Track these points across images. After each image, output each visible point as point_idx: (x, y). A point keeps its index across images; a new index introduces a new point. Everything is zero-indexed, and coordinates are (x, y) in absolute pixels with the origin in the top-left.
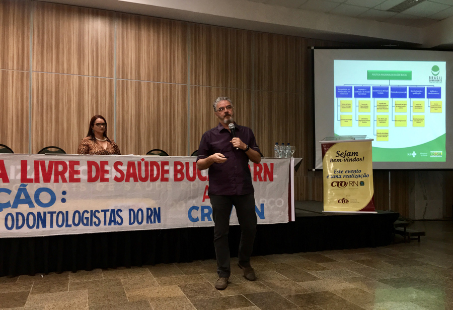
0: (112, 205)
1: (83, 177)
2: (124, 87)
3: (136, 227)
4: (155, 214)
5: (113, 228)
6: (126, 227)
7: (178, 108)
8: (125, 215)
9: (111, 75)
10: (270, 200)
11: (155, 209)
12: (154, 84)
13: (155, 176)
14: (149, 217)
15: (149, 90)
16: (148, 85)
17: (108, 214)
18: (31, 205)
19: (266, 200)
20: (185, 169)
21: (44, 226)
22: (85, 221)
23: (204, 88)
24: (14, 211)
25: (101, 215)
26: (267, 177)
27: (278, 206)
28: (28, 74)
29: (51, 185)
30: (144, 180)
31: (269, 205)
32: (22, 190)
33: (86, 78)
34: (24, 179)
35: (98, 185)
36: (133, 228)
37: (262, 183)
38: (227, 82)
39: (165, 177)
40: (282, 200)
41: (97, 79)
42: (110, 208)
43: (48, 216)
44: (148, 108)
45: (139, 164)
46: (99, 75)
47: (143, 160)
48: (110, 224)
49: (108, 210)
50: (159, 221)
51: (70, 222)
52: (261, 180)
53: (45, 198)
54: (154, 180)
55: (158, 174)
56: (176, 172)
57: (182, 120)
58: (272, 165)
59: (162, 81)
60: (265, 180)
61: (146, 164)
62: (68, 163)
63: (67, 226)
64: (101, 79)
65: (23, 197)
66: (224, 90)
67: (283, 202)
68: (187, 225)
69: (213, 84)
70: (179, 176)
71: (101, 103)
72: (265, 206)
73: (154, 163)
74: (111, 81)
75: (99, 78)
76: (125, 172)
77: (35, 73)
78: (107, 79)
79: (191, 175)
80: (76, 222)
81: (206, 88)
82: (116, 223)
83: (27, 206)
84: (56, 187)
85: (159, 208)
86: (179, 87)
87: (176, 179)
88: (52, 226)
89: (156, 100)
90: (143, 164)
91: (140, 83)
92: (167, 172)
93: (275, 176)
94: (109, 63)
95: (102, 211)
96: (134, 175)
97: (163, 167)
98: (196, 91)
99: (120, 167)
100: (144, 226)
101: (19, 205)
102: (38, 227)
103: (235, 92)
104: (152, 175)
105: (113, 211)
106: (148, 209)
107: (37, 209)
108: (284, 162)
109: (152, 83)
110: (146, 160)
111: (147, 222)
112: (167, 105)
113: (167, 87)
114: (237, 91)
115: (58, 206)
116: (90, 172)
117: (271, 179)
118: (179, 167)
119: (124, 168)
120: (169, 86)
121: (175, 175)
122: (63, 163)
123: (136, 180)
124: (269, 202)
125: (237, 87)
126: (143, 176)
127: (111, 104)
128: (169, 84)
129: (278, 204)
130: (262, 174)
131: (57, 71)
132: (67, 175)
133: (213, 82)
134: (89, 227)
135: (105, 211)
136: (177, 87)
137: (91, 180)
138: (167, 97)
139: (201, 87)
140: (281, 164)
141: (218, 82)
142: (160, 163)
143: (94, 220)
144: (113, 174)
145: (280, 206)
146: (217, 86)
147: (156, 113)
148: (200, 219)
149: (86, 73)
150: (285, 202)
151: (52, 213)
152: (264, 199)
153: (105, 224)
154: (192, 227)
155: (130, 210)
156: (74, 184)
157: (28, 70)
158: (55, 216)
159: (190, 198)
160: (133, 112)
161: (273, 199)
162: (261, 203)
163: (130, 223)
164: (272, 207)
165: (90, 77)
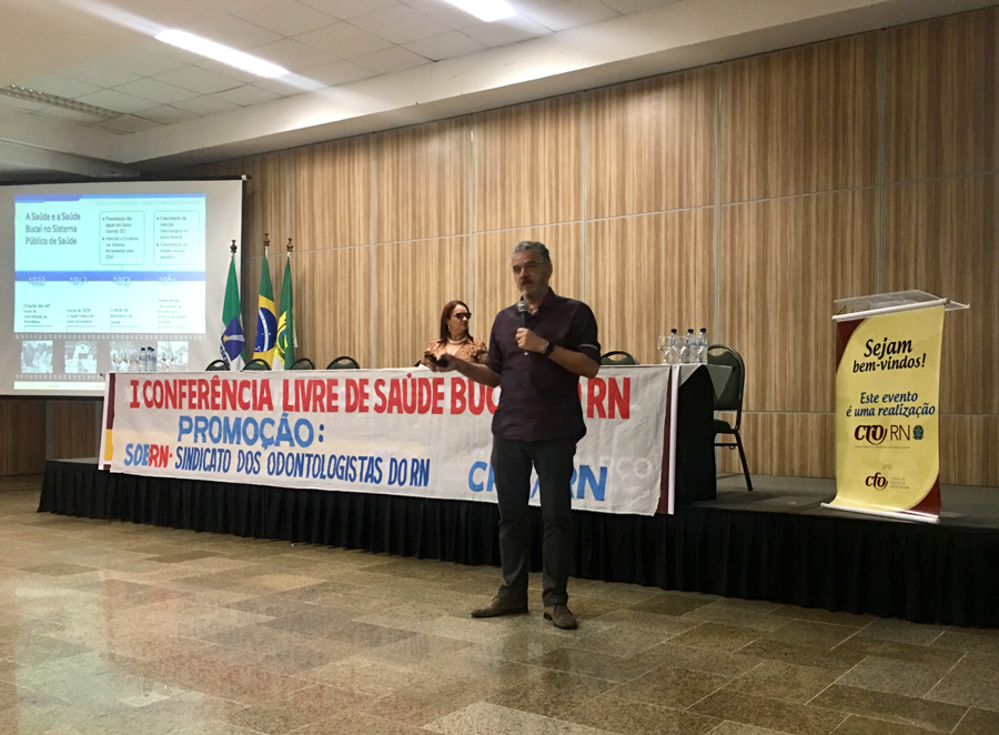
0: (372, 451)
1: (341, 403)
2: (598, 233)
3: (396, 490)
4: (422, 470)
5: (369, 488)
6: (383, 488)
7: (696, 262)
8: (385, 466)
9: (578, 217)
10: (622, 459)
11: (423, 461)
12: (649, 217)
13: (424, 403)
14: (414, 475)
15: (640, 232)
16: (639, 221)
17: (366, 463)
18: (292, 445)
19: (612, 460)
20: (467, 391)
21: (301, 475)
22: (340, 471)
23: (753, 204)
24: (276, 450)
25: (357, 464)
26: (617, 408)
27: (638, 475)
28: (468, 238)
29: (309, 416)
30: (410, 410)
31: (619, 472)
32: (284, 421)
33: (541, 228)
34: (286, 407)
35: (357, 414)
36: (392, 490)
37: (604, 421)
38: (807, 178)
39: (439, 405)
40: (649, 463)
41: (557, 227)
42: (369, 455)
43: (306, 459)
44: (639, 268)
45: (405, 382)
46: (560, 220)
47: (409, 375)
48: (366, 481)
49: (366, 458)
50: (426, 484)
51: (325, 473)
52: (602, 414)
53: (304, 433)
54: (423, 410)
55: (429, 400)
56: (455, 395)
57: (704, 286)
58: (627, 381)
59: (663, 207)
60: (612, 416)
61: (414, 381)
62: (326, 383)
63: (323, 477)
64: (563, 226)
65: (284, 432)
66: (802, 202)
67: (650, 467)
68: (465, 495)
69: (773, 192)
70: (459, 404)
71: (563, 272)
72: (610, 473)
73: (424, 381)
74: (578, 227)
75: (560, 225)
76: (387, 397)
77: (476, 234)
78: (572, 224)
79: (477, 403)
80: (331, 473)
81: (758, 204)
82: (374, 480)
83: (288, 443)
84: (316, 418)
85: (428, 461)
86: (698, 214)
87: (455, 411)
88: (307, 476)
89: (652, 251)
90: (409, 381)
91: (624, 221)
92: (441, 396)
93: (632, 407)
94: (575, 192)
95: (360, 458)
96: (398, 404)
97: (435, 389)
98: (735, 216)
99: (381, 388)
100: (408, 490)
101: (282, 443)
102: (295, 475)
103: (831, 201)
104: (421, 401)
105: (372, 459)
106: (414, 460)
107: (298, 450)
108: (654, 376)
109: (645, 215)
110: (414, 376)
111: (411, 484)
112: (673, 259)
113: (673, 219)
114: (836, 197)
115: (315, 448)
116: (348, 396)
117: (625, 415)
118: (459, 388)
119: (385, 390)
120: (677, 215)
121: (453, 403)
122: (321, 383)
123: (400, 411)
124: (618, 465)
125: (835, 187)
126: (409, 404)
127: (578, 270)
128: (677, 211)
129: (640, 471)
130: (606, 403)
131: (503, 227)
132: (325, 400)
133: (775, 186)
134: (343, 481)
135: (363, 459)
136: (693, 215)
137: (350, 409)
138: (673, 240)
139: (745, 205)
140: (648, 380)
141: (785, 184)
142: (431, 381)
143: (350, 471)
144: (373, 400)
145: (642, 476)
146: (785, 193)
147: (653, 277)
148: (485, 486)
149: (541, 221)
150: (654, 467)
151: (309, 456)
152: (607, 458)
153: (361, 480)
154: (471, 499)
155: (393, 460)
156: (332, 414)
157: (468, 233)
158: (312, 459)
159: (475, 446)
160: (614, 282)
161: (628, 459)
162: (602, 465)
163: (390, 483)
164: (624, 477)
165: (548, 227)
